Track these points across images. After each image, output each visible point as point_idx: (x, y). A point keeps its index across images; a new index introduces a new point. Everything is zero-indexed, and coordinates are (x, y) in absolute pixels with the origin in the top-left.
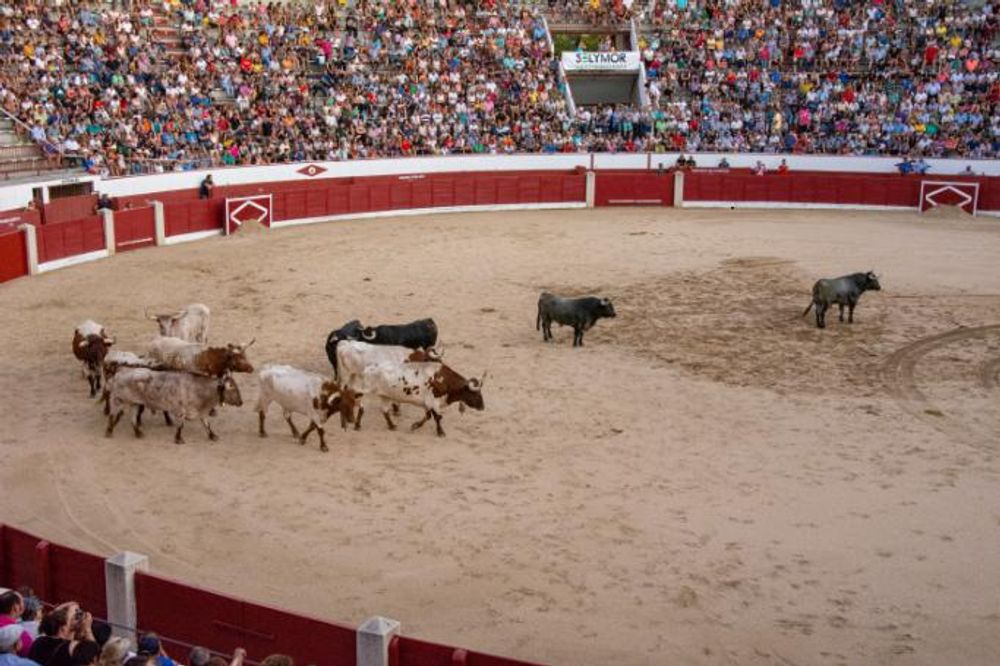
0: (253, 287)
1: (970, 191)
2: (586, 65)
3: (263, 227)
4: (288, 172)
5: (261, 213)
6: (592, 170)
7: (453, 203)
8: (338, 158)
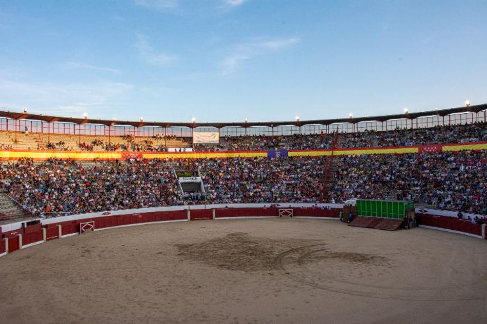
0: (89, 250)
1: (291, 211)
2: (186, 181)
3: (92, 231)
4: (99, 214)
5: (91, 227)
6: (189, 210)
7: (149, 221)
8: (114, 210)
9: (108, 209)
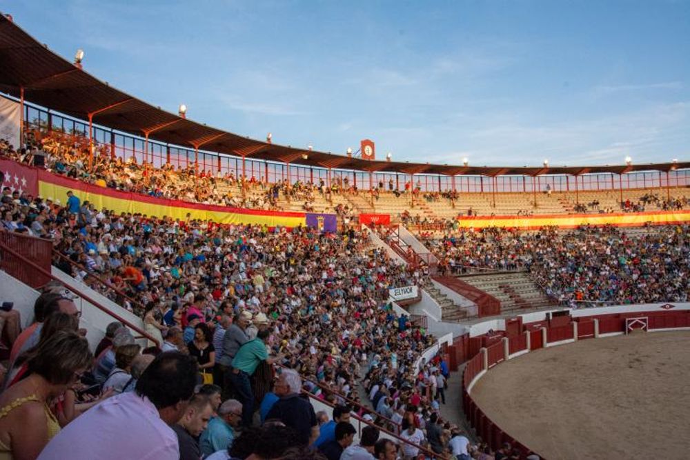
0: (640, 359)
3: (643, 331)
5: (643, 325)
8: (681, 300)
9: (671, 300)
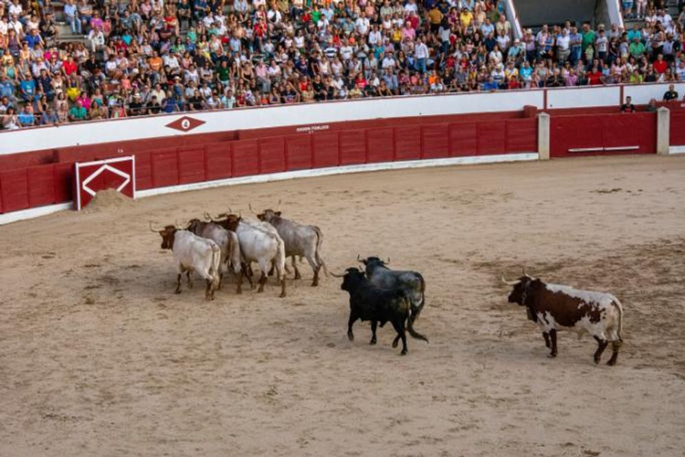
6: (545, 110)
7: (367, 161)
